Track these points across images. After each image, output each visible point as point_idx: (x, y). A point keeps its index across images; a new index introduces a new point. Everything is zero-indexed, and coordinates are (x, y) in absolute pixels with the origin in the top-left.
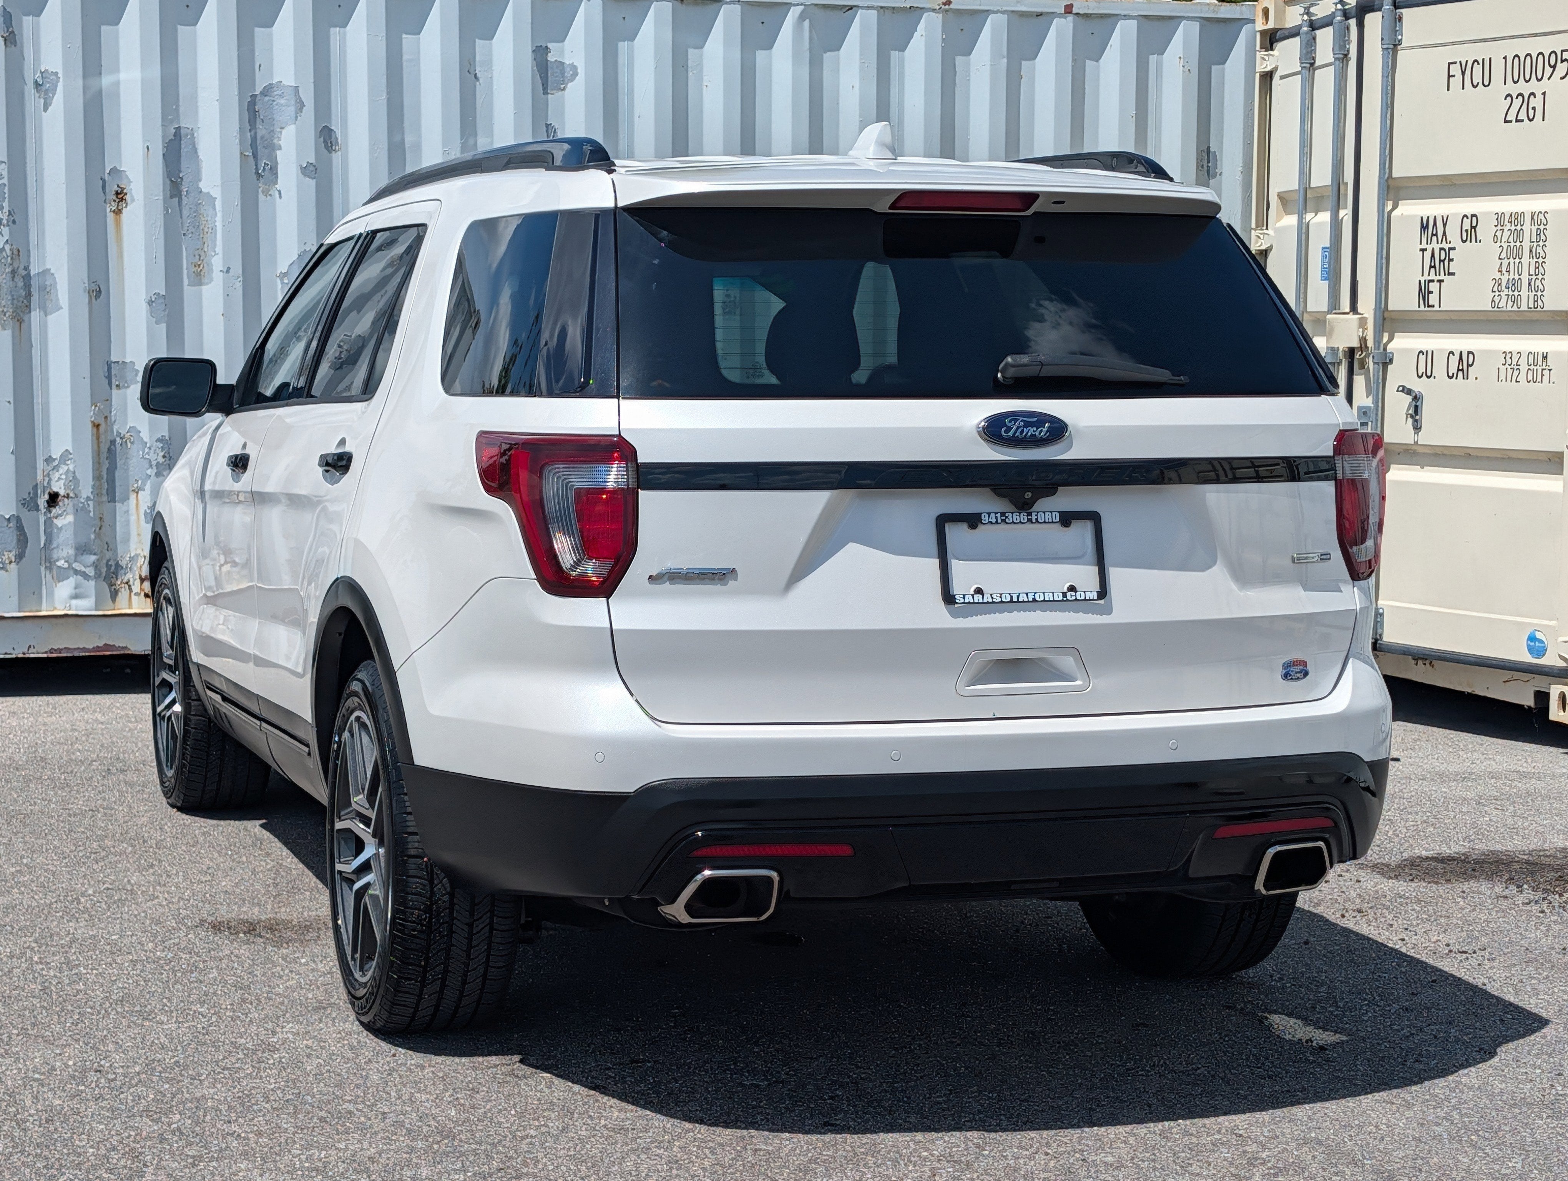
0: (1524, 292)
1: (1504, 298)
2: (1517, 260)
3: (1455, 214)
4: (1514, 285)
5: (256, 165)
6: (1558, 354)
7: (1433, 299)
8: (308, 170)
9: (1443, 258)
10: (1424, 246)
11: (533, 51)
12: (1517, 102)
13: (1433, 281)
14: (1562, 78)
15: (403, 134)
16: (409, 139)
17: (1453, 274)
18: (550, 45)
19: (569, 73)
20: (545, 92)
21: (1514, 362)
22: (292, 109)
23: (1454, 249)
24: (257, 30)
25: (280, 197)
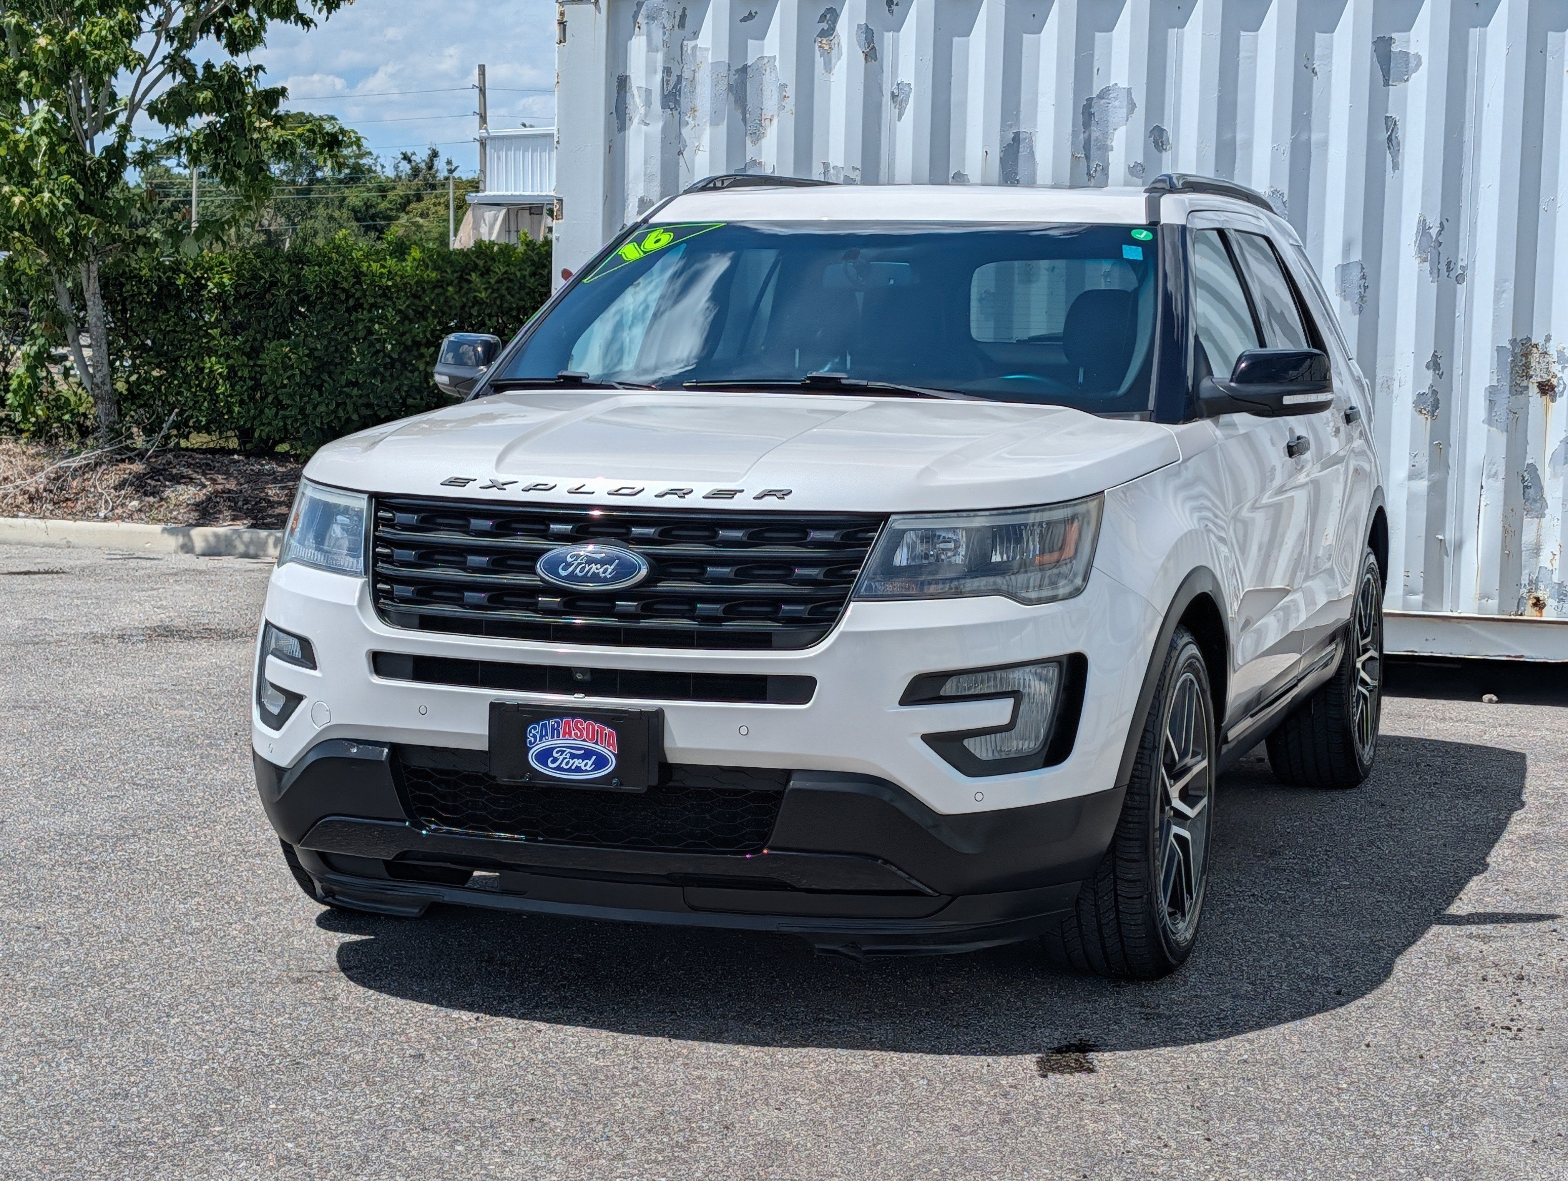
5: (1088, 167)
8: (1135, 170)
11: (1374, 43)
15: (1234, 132)
16: (1240, 137)
18: (1394, 35)
19: (1412, 63)
20: (1386, 83)
22: (1124, 111)
24: (1097, 34)
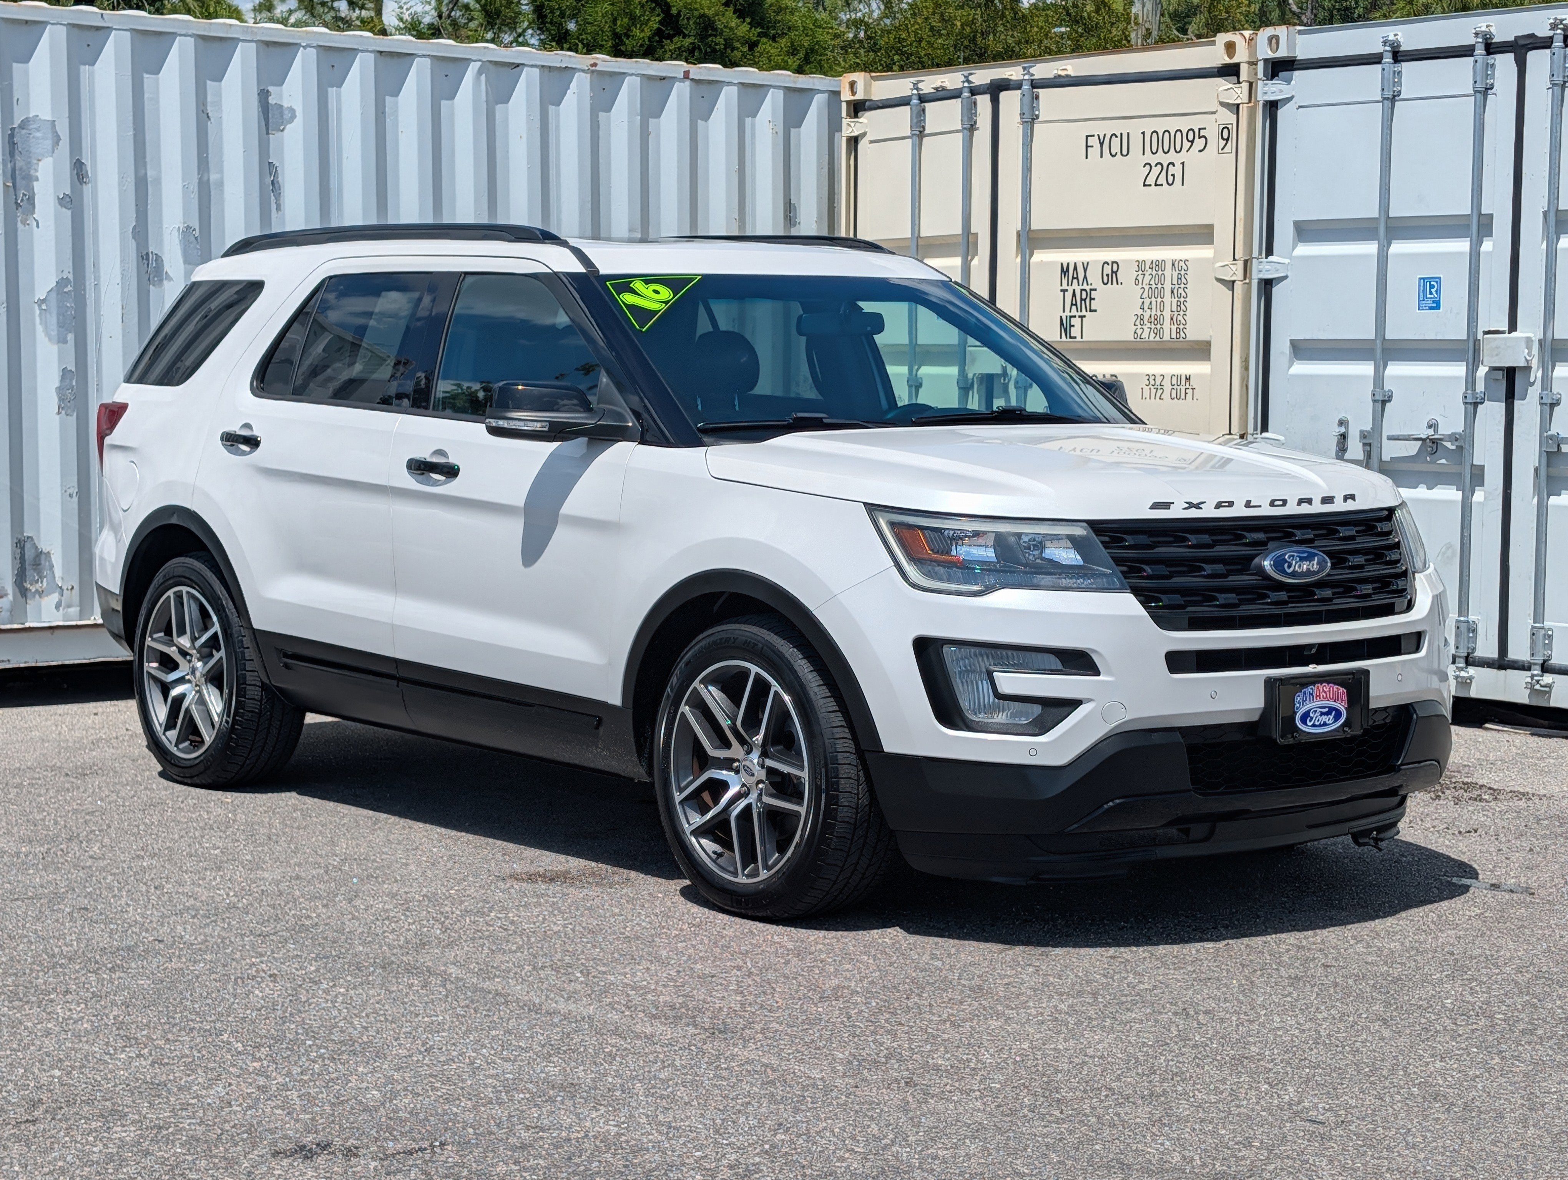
0: (1167, 325)
1: (1147, 331)
2: (1159, 300)
3: (1096, 262)
4: (1156, 320)
5: (16, 195)
6: (1201, 376)
7: (1075, 332)
8: (65, 201)
9: (1084, 297)
10: (1065, 287)
11: (257, 94)
12: (1156, 170)
13: (1075, 317)
14: (1200, 151)
15: (146, 169)
16: (150, 173)
17: (1095, 311)
18: (270, 89)
19: (287, 115)
20: (268, 132)
21: (1158, 383)
22: (48, 143)
23: (1095, 290)
24: (15, 65)
25: (38, 226)
